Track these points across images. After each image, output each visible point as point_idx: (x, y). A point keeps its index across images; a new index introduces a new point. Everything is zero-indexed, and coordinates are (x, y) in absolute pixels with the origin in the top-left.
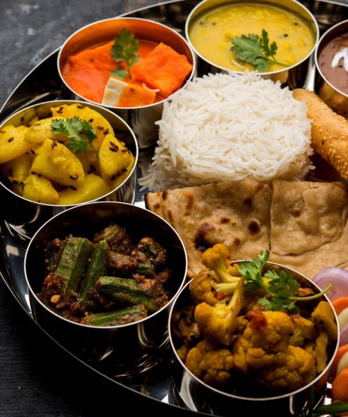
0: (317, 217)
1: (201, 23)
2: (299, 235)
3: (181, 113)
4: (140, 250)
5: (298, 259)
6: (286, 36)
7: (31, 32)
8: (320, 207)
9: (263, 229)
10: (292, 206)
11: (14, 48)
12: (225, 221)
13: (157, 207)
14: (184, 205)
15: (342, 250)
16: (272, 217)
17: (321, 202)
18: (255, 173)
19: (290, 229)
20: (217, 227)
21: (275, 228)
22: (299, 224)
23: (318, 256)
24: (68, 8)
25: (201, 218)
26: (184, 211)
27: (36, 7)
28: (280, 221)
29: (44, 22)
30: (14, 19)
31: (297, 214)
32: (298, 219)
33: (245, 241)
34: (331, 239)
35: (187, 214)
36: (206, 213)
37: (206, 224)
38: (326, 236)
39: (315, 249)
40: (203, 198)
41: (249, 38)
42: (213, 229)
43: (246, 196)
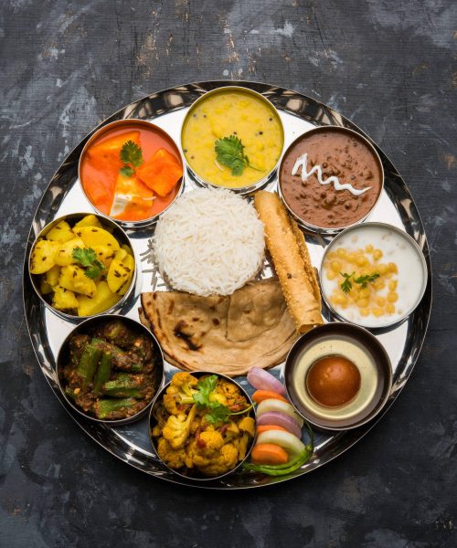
0: (262, 313)
1: (195, 116)
2: (248, 326)
3: (170, 229)
4: (134, 352)
5: (245, 344)
6: (261, 133)
7: (59, 83)
8: (265, 306)
9: (223, 322)
10: (244, 308)
11: (46, 103)
12: (195, 320)
13: (149, 304)
14: (168, 306)
15: (277, 337)
16: (229, 316)
17: (266, 303)
18: (218, 292)
19: (242, 323)
20: (190, 324)
21: (231, 322)
22: (248, 318)
23: (260, 341)
24: (90, 54)
25: (179, 316)
26: (167, 311)
27: (63, 51)
28: (235, 318)
29: (70, 71)
30: (45, 66)
31: (248, 312)
32: (248, 315)
33: (209, 331)
34: (270, 327)
35: (169, 313)
36: (183, 312)
37: (183, 321)
38: (268, 326)
39: (258, 336)
40: (182, 303)
41: (230, 141)
42: (187, 326)
43: (211, 305)
